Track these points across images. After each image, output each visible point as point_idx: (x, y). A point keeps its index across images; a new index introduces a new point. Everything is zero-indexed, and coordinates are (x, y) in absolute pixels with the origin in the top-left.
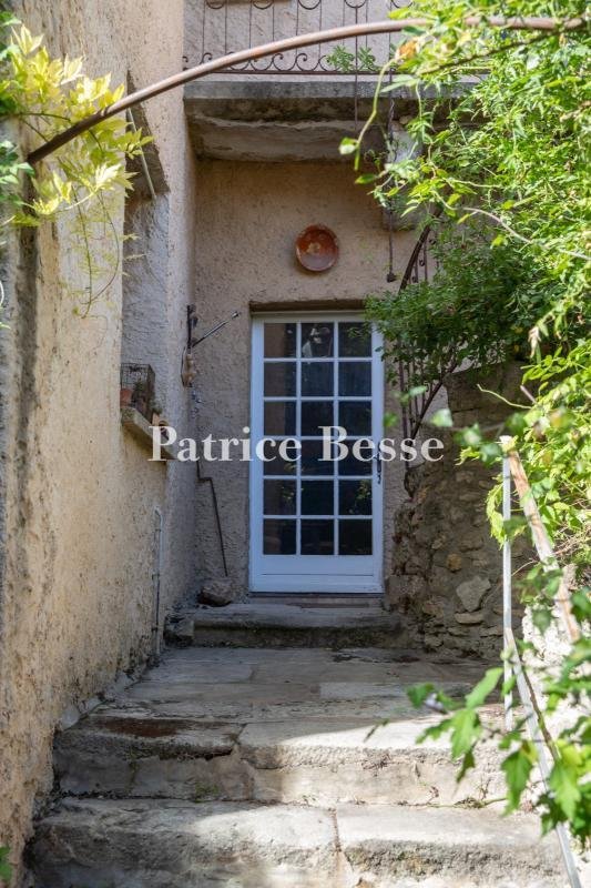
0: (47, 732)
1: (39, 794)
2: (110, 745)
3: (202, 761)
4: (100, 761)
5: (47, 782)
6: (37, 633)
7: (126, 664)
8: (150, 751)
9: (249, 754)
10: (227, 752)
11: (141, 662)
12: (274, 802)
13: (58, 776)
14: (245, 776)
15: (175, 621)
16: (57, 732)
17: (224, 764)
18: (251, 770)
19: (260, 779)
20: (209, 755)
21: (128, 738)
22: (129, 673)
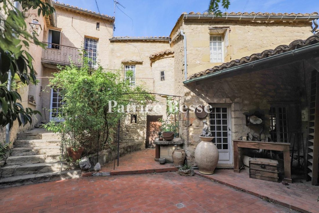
0: (16, 133)
1: (15, 139)
2: (24, 135)
3: (34, 136)
4: (22, 136)
5: (16, 138)
6: (15, 124)
7: (28, 129)
8: (28, 135)
9: (39, 135)
10: (37, 135)
11: (30, 129)
12: (41, 139)
13: (17, 138)
14: (39, 137)
15: (36, 125)
16: (17, 134)
17: (37, 136)
18: (40, 136)
19: (40, 137)
20: (35, 135)
21: (26, 134)
22: (28, 130)
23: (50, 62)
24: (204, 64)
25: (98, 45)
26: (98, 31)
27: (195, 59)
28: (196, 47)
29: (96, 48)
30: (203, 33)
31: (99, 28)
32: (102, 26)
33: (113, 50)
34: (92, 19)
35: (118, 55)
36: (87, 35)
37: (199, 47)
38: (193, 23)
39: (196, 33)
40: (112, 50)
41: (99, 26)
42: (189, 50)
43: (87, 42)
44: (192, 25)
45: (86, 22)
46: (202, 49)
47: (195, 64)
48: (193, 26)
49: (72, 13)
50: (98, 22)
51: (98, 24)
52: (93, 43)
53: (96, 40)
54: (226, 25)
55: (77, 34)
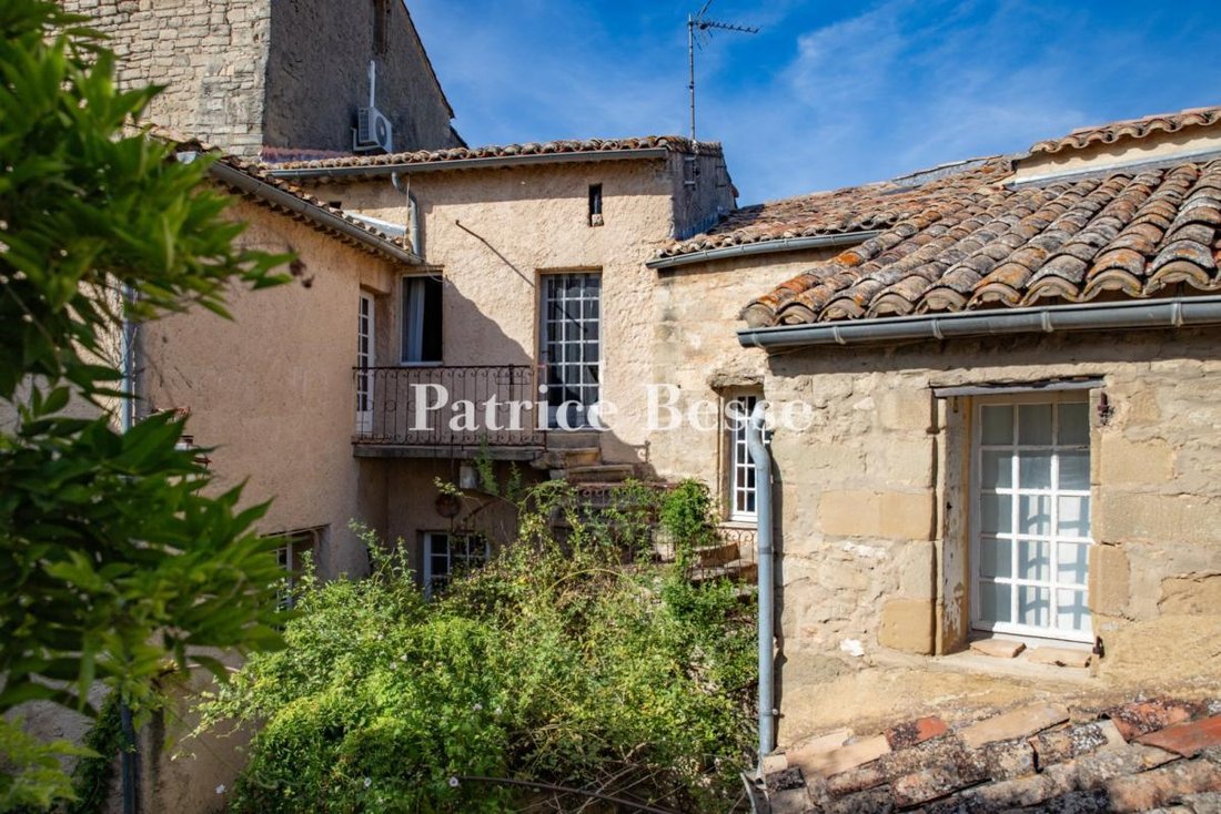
23: (384, 450)
24: (893, 668)
25: (604, 297)
26: (598, 228)
27: (834, 625)
28: (844, 538)
29: (596, 314)
30: (890, 431)
31: (600, 212)
32: (616, 198)
33: (674, 319)
34: (567, 178)
35: (695, 342)
36: (547, 264)
37: (860, 540)
38: (825, 364)
39: (847, 432)
40: (666, 319)
41: (600, 204)
42: (795, 556)
43: (553, 293)
44: (816, 378)
45: (539, 201)
46: (881, 553)
47: (832, 654)
48: (828, 384)
49: (481, 179)
50: (595, 181)
51: (595, 194)
52: (582, 292)
53: (590, 278)
54: (1074, 361)
55: (504, 271)
